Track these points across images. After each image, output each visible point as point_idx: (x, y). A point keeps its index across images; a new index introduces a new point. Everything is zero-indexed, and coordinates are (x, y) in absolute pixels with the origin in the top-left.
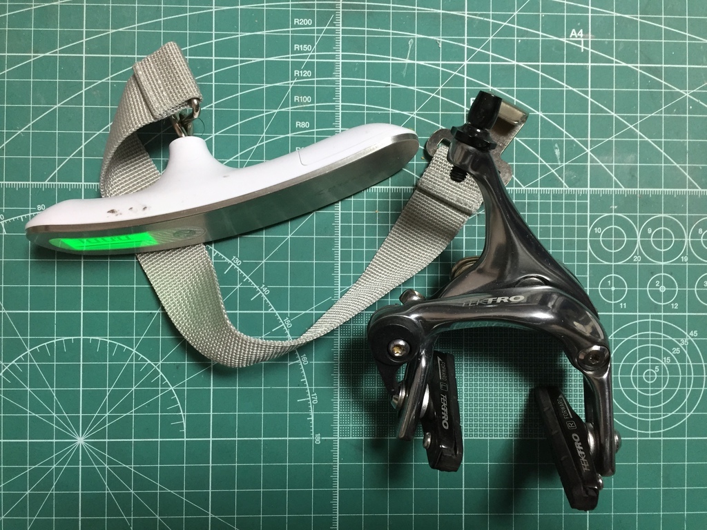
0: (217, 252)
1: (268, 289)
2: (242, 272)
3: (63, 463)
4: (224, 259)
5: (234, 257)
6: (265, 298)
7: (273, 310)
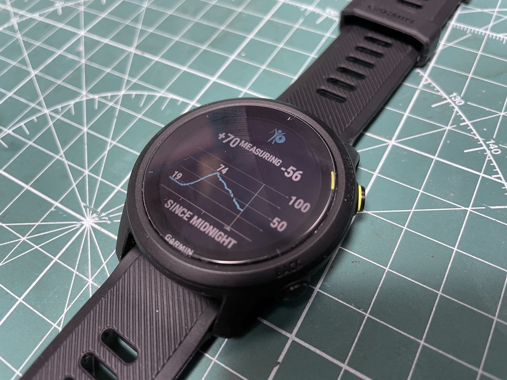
0: (430, 81)
1: (499, 148)
2: (460, 113)
3: (36, 241)
4: (438, 91)
5: (455, 94)
6: (489, 156)
7: (499, 178)
